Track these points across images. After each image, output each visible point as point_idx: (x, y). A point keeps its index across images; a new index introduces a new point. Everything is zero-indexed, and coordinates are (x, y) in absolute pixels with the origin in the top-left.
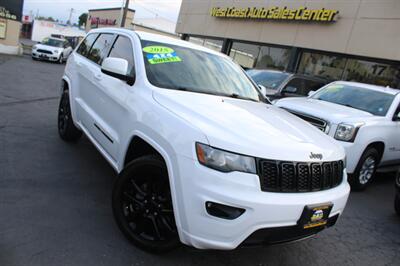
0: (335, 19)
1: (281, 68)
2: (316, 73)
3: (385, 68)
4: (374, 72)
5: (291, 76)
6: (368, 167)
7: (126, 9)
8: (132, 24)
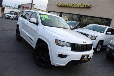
0: (90, 7)
1: (76, 20)
2: (86, 22)
3: (104, 20)
4: (101, 21)
5: (79, 23)
6: (99, 47)
7: (32, 4)
8: (34, 8)
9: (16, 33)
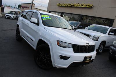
1: (77, 21)
3: (106, 21)
4: (103, 22)
5: (80, 23)
7: (32, 4)
8: (34, 8)
9: (16, 33)
